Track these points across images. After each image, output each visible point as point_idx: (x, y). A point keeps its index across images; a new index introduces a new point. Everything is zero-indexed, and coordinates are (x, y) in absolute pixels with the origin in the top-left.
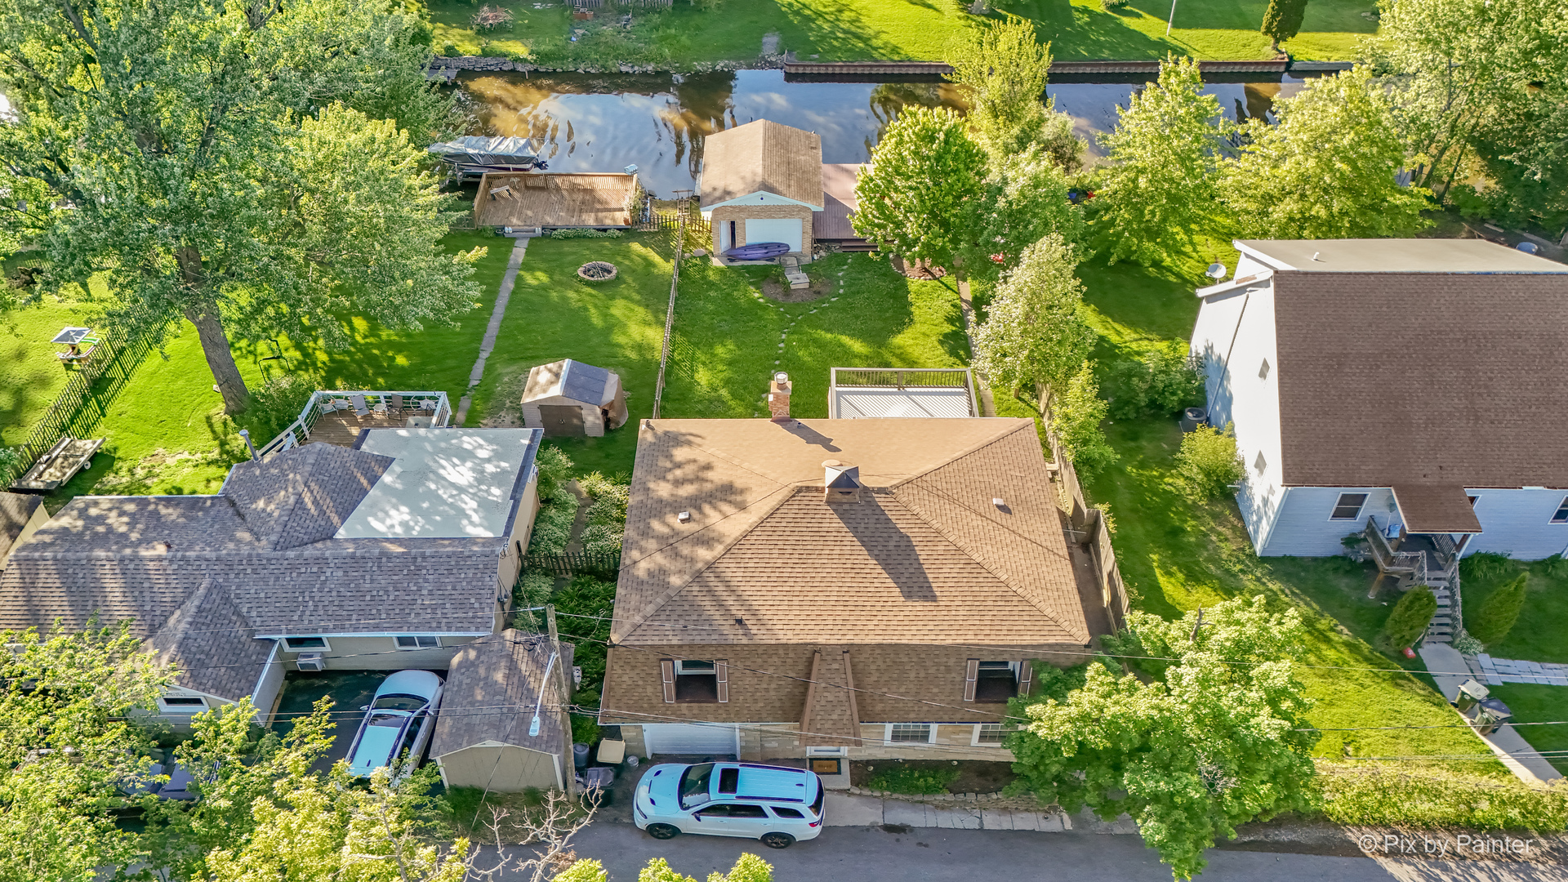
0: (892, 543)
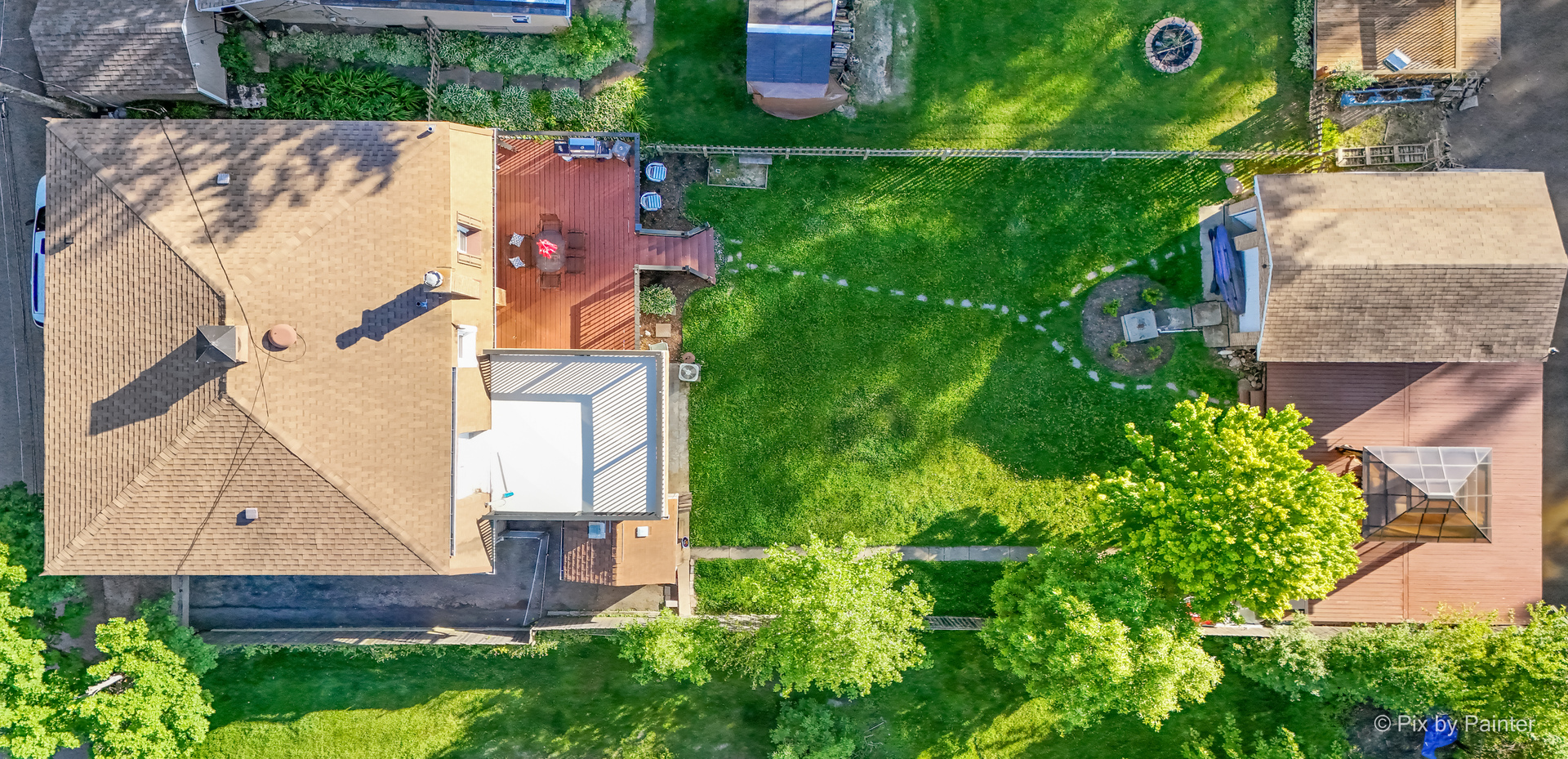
0: (159, 394)
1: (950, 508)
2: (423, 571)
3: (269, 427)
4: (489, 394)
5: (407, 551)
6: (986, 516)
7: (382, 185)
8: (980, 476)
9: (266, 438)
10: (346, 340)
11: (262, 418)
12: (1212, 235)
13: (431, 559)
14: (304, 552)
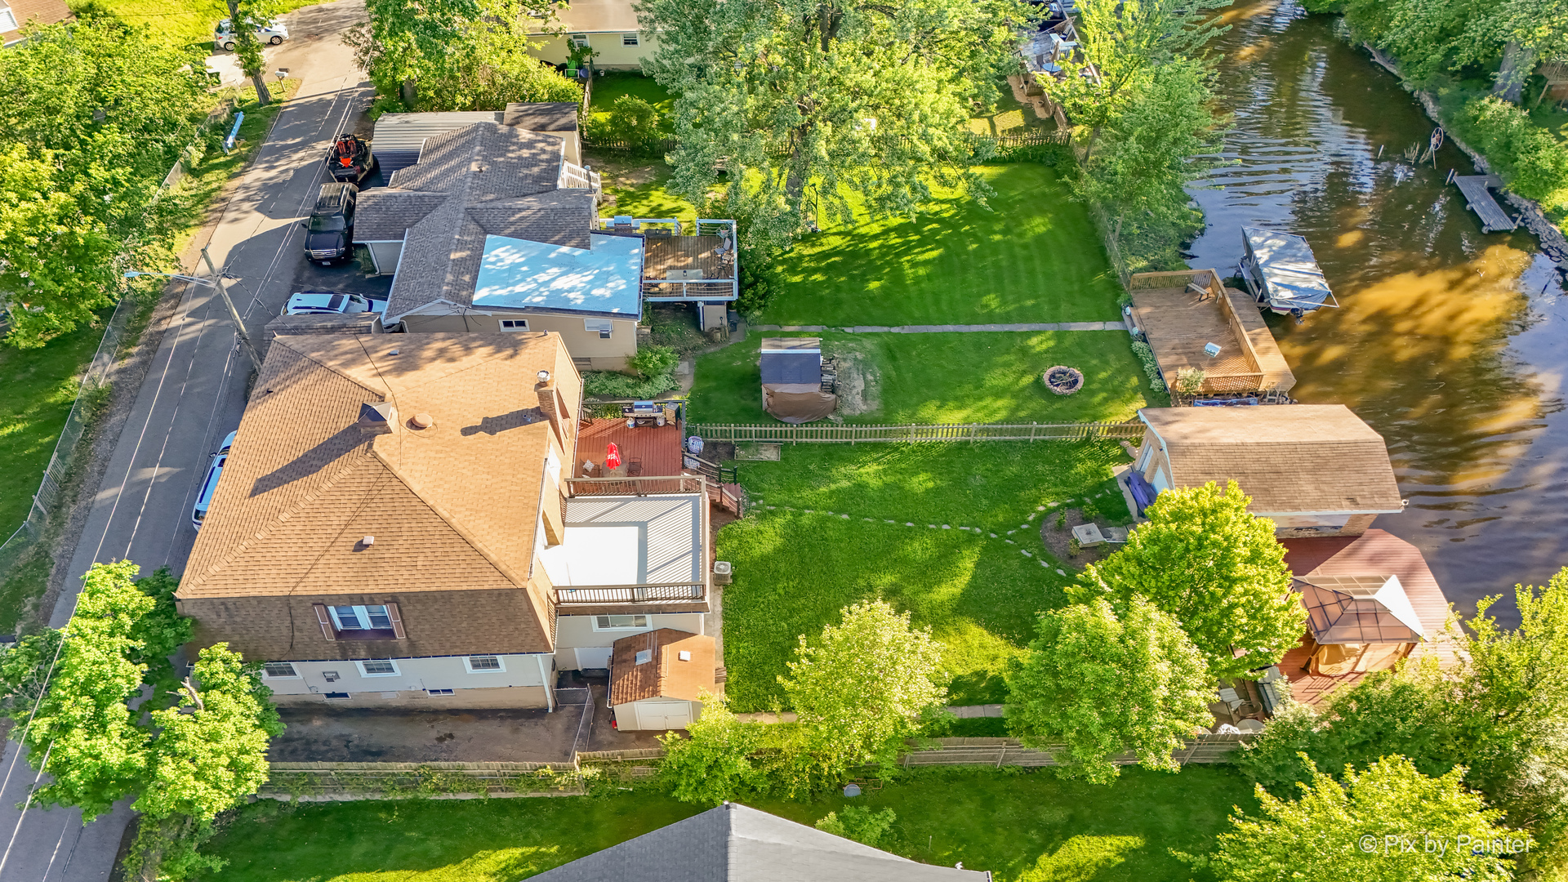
1: (959, 671)
2: (505, 585)
3: (400, 473)
4: (564, 523)
5: (493, 569)
6: (992, 678)
7: (512, 356)
8: (982, 646)
9: (395, 482)
10: (467, 431)
11: (396, 468)
12: (1128, 482)
13: (513, 575)
14: (405, 573)
